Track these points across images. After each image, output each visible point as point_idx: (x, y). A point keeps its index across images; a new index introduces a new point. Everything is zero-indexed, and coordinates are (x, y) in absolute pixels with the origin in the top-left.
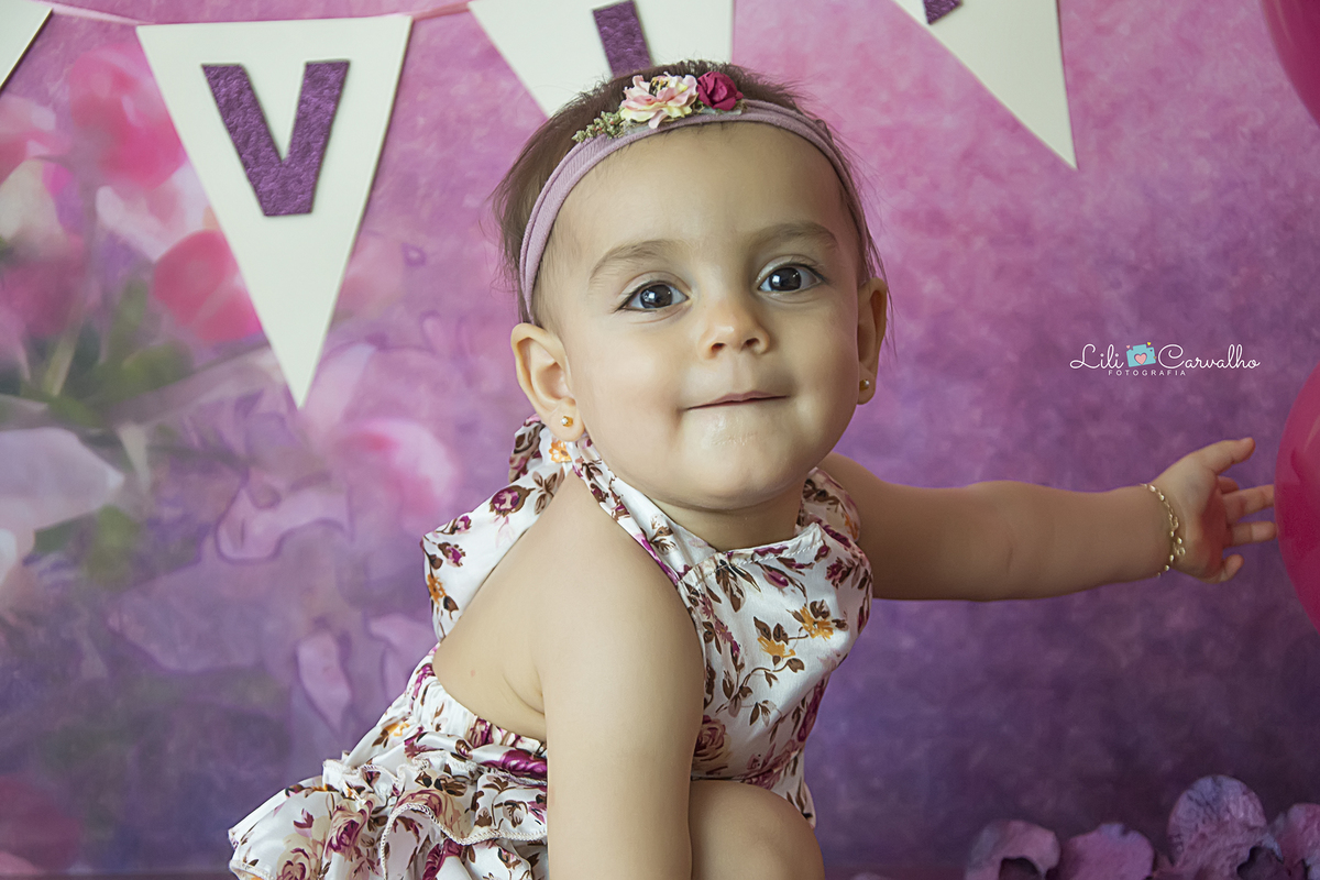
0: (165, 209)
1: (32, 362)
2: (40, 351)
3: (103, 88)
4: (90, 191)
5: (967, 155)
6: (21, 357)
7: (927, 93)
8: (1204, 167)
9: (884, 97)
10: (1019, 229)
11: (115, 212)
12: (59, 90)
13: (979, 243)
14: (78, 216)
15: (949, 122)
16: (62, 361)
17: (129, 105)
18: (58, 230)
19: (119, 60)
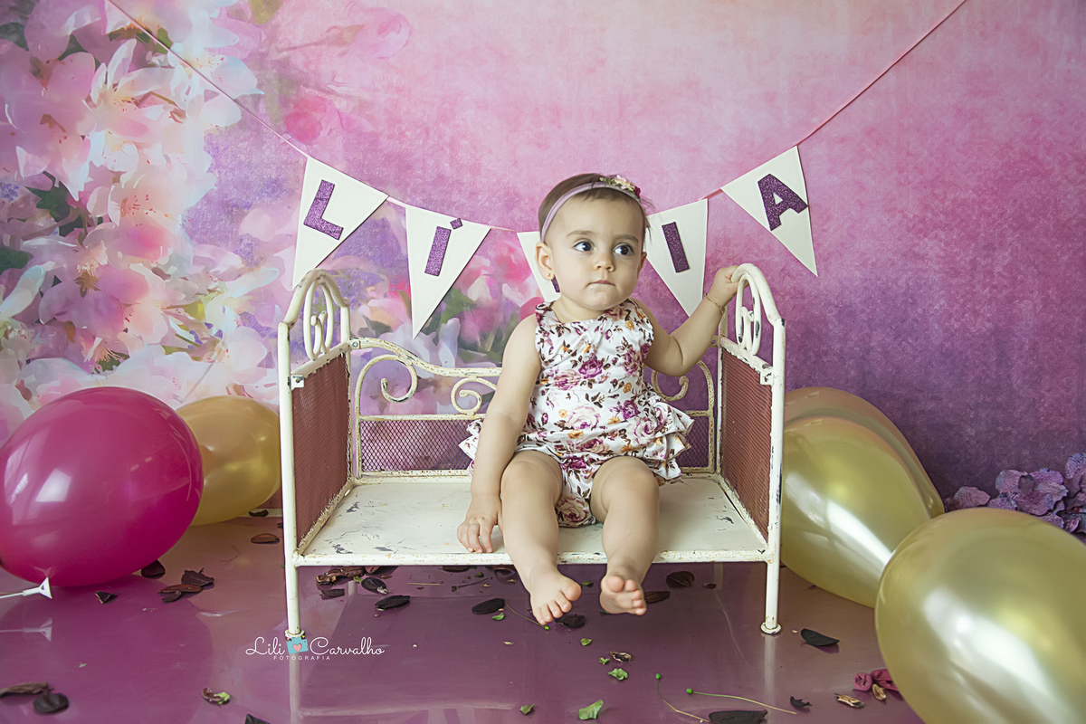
0: (524, 290)
1: (481, 340)
2: (484, 337)
3: (505, 252)
4: (500, 285)
5: (782, 270)
6: (478, 339)
7: (770, 250)
8: (857, 274)
9: (756, 251)
10: (801, 294)
11: (508, 291)
12: (492, 253)
13: (787, 298)
14: (497, 293)
15: (777, 259)
16: (491, 340)
17: (513, 257)
18: (490, 298)
19: (510, 243)
